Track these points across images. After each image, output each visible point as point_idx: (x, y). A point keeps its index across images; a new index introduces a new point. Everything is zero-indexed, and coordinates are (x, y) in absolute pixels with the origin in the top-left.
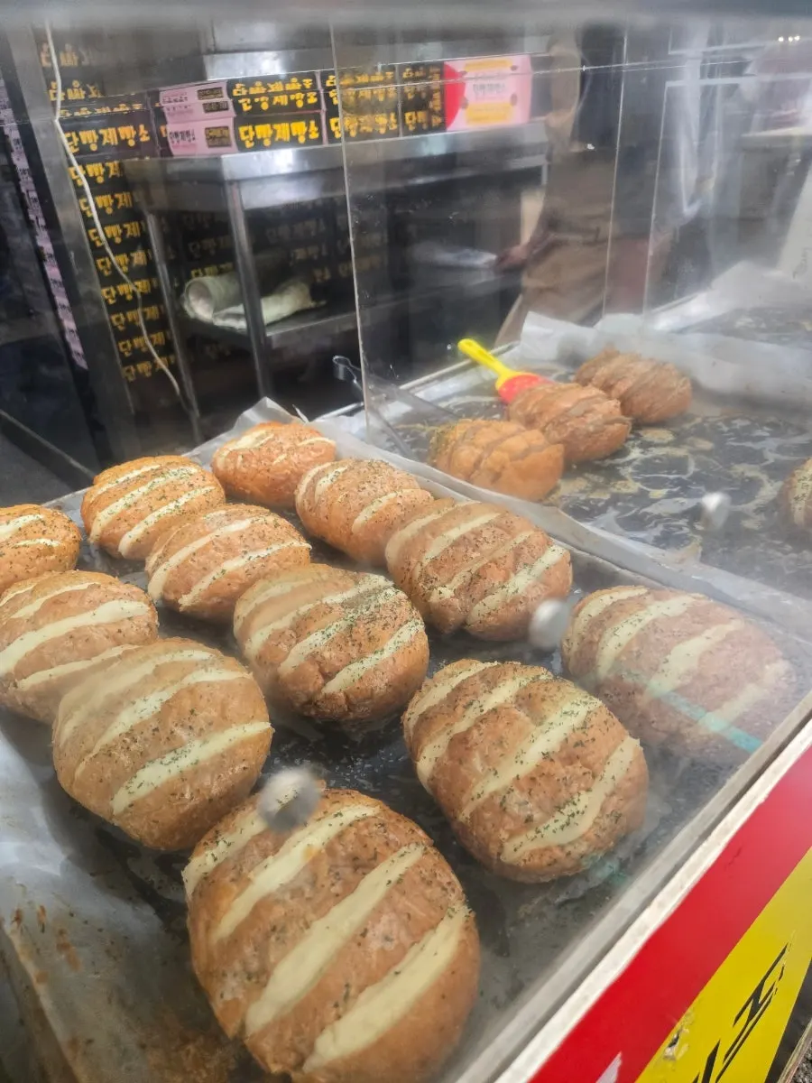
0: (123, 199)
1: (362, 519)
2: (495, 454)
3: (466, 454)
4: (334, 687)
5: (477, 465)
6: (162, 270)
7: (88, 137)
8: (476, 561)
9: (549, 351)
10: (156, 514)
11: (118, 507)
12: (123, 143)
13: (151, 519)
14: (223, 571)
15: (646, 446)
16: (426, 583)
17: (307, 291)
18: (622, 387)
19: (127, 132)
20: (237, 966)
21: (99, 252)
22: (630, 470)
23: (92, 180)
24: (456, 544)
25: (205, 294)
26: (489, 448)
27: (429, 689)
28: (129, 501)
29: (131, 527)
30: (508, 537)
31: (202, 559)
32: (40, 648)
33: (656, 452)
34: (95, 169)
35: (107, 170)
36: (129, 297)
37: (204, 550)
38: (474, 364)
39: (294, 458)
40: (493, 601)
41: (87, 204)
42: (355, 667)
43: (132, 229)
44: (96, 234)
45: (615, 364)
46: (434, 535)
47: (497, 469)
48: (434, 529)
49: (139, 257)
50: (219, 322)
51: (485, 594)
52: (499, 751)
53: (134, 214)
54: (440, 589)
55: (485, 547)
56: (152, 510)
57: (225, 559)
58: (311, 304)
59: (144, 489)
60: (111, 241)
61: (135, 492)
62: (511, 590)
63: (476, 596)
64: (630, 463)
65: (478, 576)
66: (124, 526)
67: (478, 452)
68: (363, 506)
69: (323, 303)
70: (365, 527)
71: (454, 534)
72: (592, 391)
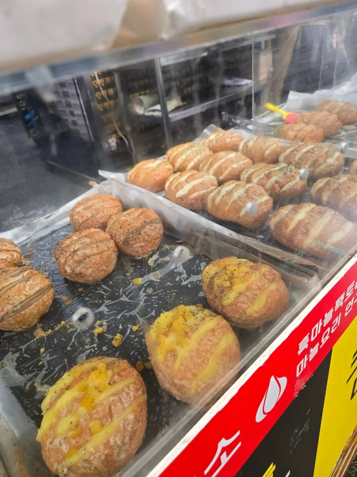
1: (267, 152)
2: (302, 132)
3: (291, 134)
4: (284, 189)
5: (296, 137)
6: (121, 95)
8: (314, 157)
9: (299, 104)
10: (197, 158)
11: (184, 157)
13: (196, 160)
14: (232, 168)
15: (346, 130)
16: (298, 165)
17: (180, 99)
18: (335, 111)
20: (299, 232)
21: (97, 90)
22: (344, 138)
24: (306, 153)
25: (141, 103)
26: (299, 131)
27: (315, 186)
28: (187, 155)
29: (190, 163)
30: (322, 150)
31: (225, 165)
32: (194, 187)
33: (350, 132)
36: (108, 108)
37: (225, 162)
38: (272, 112)
39: (234, 140)
40: (322, 167)
42: (290, 183)
43: (108, 80)
44: (96, 83)
45: (330, 104)
46: (297, 151)
47: (303, 137)
48: (296, 150)
49: (111, 91)
50: (147, 114)
51: (319, 165)
52: (349, 189)
54: (304, 166)
55: (316, 153)
56: (195, 157)
57: (232, 164)
58: (181, 104)
59: (190, 151)
61: (187, 153)
62: (328, 163)
63: (317, 166)
64: (343, 136)
65: (315, 161)
66: (187, 163)
67: (295, 132)
68: (267, 148)
69: (185, 103)
70: (269, 154)
71: (304, 150)
72: (325, 113)
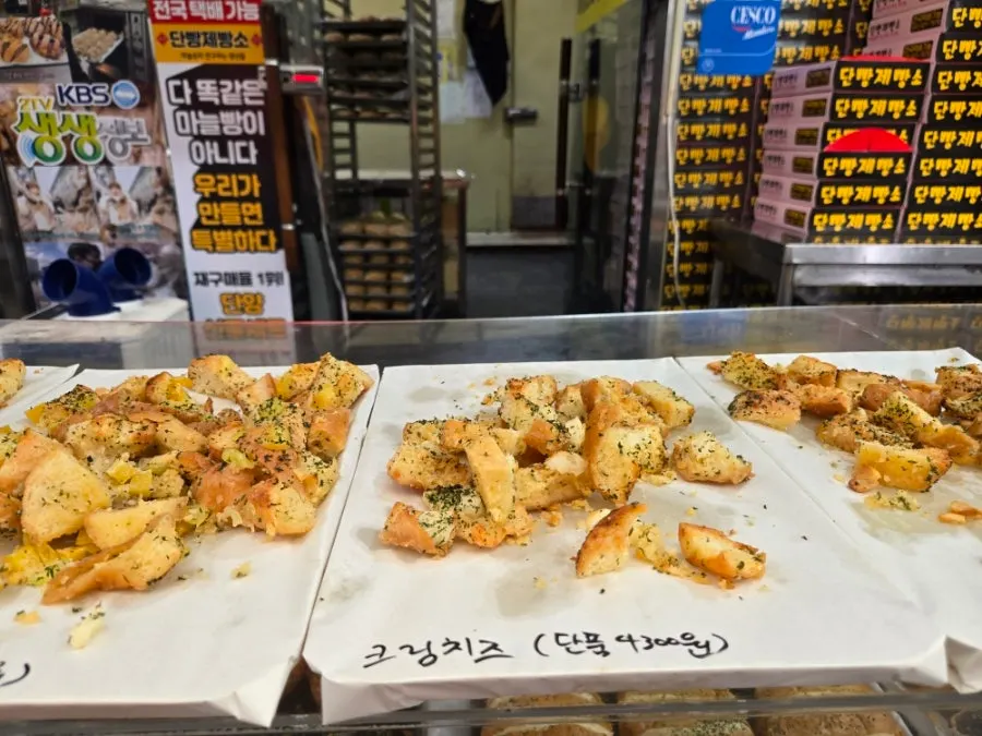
0: (703, 246)
7: (692, 202)
12: (717, 207)
19: (724, 200)
21: (669, 281)
23: (682, 231)
34: (689, 224)
35: (697, 225)
41: (673, 247)
43: (701, 268)
44: (672, 268)
49: (699, 289)
53: (707, 257)
60: (681, 274)
